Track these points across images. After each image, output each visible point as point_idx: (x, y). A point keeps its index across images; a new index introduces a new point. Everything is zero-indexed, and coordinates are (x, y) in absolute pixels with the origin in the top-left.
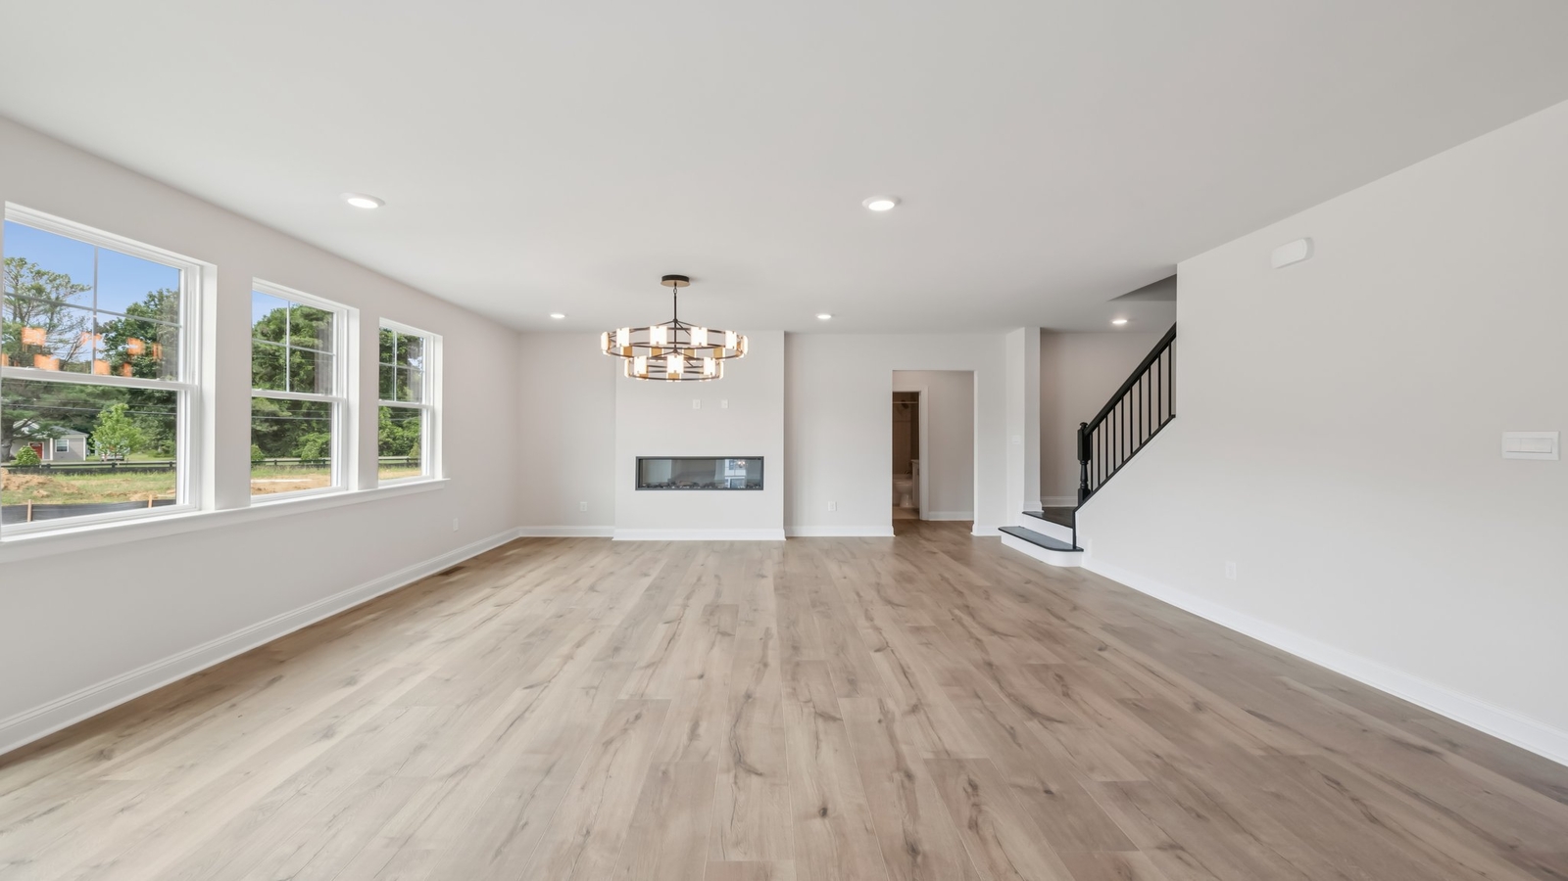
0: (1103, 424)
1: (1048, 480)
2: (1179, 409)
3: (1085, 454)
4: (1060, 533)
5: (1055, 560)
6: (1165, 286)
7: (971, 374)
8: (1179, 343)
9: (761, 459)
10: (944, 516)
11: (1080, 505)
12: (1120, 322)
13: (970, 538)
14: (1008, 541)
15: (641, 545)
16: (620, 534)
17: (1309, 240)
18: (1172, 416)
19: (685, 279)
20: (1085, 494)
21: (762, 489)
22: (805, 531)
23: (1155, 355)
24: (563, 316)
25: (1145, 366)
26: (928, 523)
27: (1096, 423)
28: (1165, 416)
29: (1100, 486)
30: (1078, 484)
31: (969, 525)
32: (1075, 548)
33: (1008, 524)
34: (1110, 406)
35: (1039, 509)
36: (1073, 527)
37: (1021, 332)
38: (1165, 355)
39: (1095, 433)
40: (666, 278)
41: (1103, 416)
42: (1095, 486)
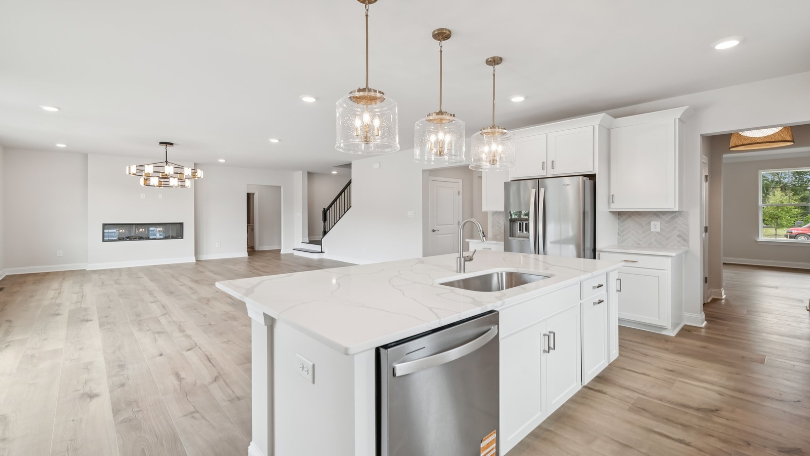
0: (331, 209)
1: (311, 231)
2: (352, 205)
3: (325, 219)
4: (317, 248)
5: (315, 257)
6: (349, 166)
7: (280, 187)
8: (352, 184)
9: (181, 224)
10: (266, 248)
11: (323, 237)
12: (334, 172)
13: (280, 254)
14: (297, 253)
15: (112, 270)
16: (90, 267)
17: (379, 163)
18: (350, 207)
19: (171, 144)
20: (325, 233)
21: (182, 238)
22: (204, 257)
23: (346, 188)
24: (65, 146)
25: (343, 191)
26: (259, 251)
27: (328, 208)
28: (349, 207)
29: (330, 230)
30: (322, 230)
31: (279, 251)
32: (322, 252)
33: (295, 248)
34: (333, 203)
35: (308, 241)
36: (321, 245)
37: (300, 173)
38: (348, 187)
39: (328, 212)
40: (161, 143)
41: (331, 206)
42: (328, 230)
